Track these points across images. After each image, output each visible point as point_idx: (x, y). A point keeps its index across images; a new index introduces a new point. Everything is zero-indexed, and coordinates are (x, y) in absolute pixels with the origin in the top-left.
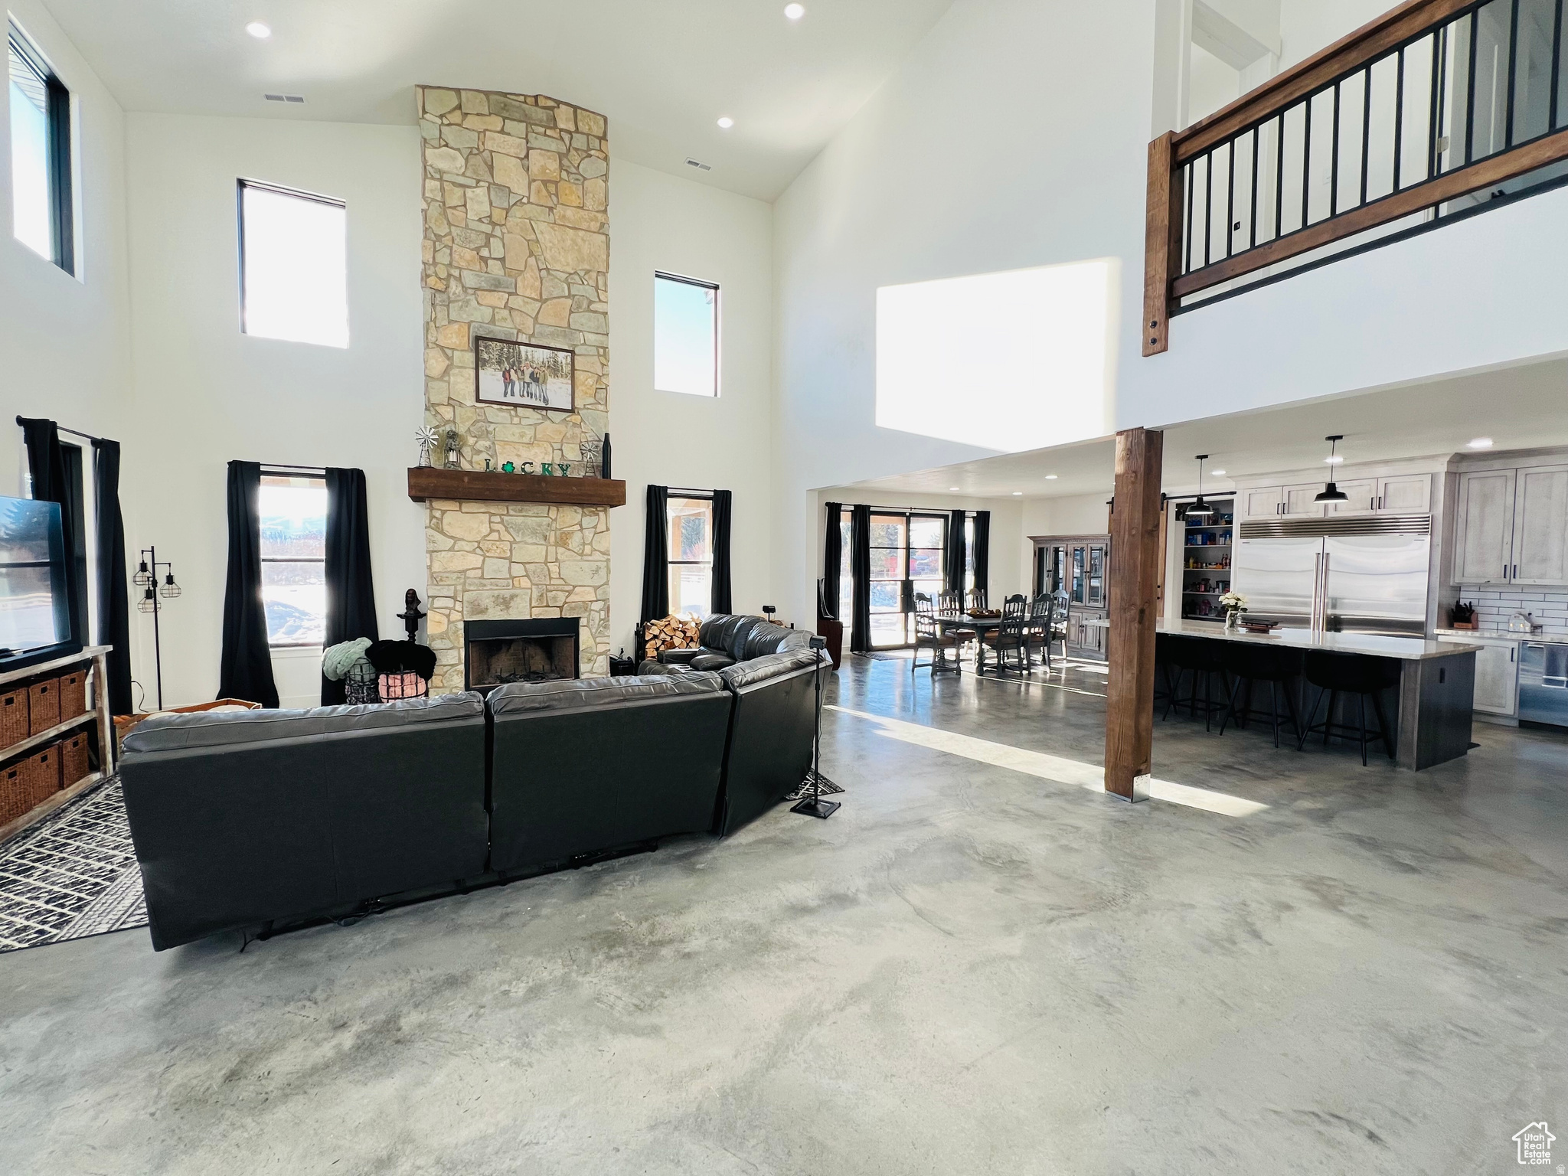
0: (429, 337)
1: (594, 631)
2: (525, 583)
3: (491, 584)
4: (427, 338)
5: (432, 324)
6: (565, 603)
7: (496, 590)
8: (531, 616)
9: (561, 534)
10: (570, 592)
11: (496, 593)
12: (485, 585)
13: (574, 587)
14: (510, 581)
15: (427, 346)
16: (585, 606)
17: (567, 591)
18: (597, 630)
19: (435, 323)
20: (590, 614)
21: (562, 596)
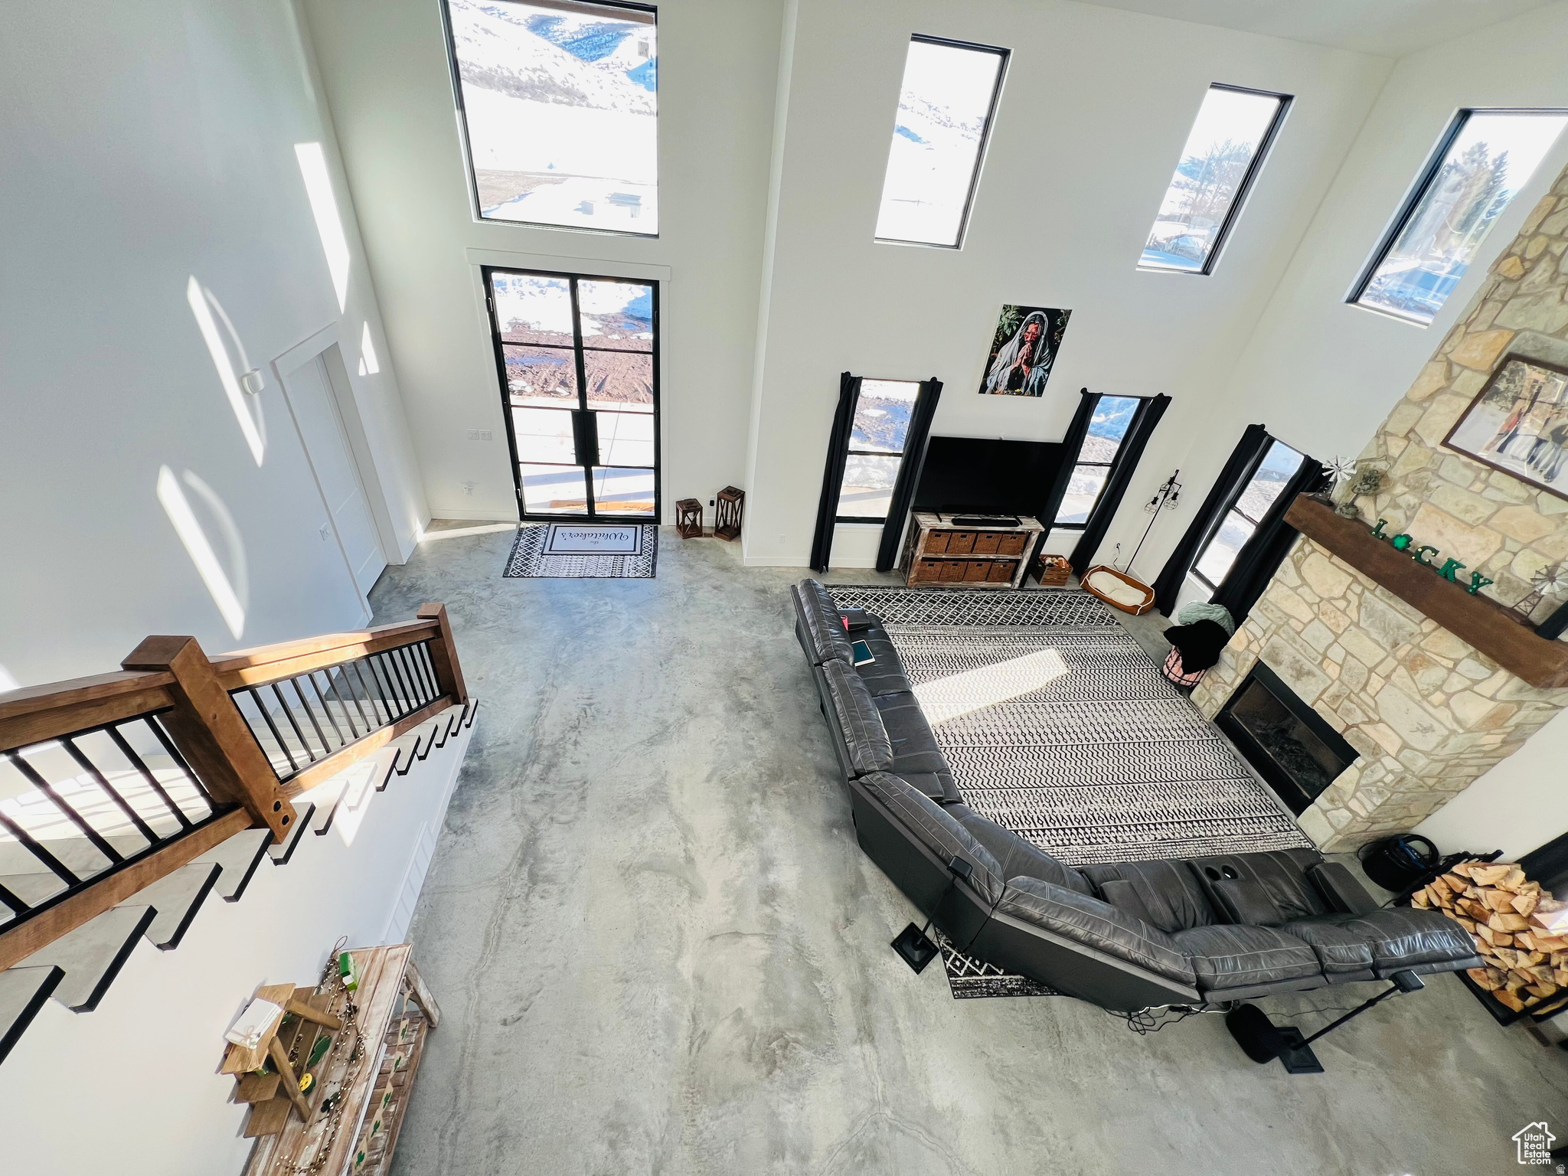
0: (1446, 346)
1: (1363, 782)
2: (1333, 671)
3: (1302, 646)
4: (1442, 347)
5: (1463, 329)
6: (1356, 726)
7: (1301, 654)
8: (1313, 705)
9: (1418, 655)
10: (1370, 721)
11: (1299, 657)
12: (1295, 642)
13: (1381, 721)
14: (1320, 658)
15: (1434, 359)
16: (1376, 751)
17: (1369, 717)
18: (1369, 785)
19: (1467, 328)
20: (1373, 763)
21: (1358, 717)
